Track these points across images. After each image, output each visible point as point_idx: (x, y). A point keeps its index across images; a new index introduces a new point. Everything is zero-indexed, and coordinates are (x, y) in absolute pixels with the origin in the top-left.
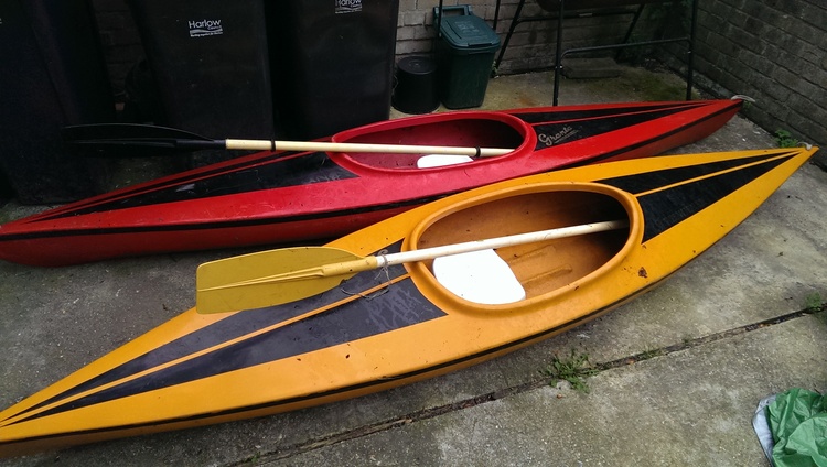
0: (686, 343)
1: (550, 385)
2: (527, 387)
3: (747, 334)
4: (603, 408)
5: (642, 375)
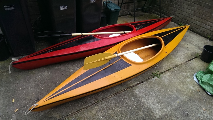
0: (176, 66)
1: (153, 78)
2: (149, 79)
3: (187, 63)
4: (165, 80)
5: (170, 73)
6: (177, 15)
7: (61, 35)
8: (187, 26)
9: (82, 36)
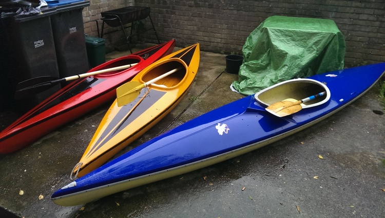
1: (193, 103)
2: (190, 105)
3: (217, 80)
4: (207, 101)
5: (207, 94)
6: (179, 36)
7: (51, 82)
8: (196, 45)
9: (80, 79)
